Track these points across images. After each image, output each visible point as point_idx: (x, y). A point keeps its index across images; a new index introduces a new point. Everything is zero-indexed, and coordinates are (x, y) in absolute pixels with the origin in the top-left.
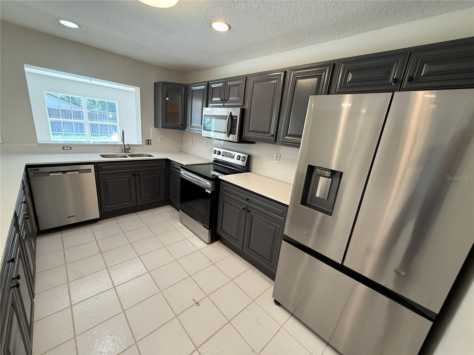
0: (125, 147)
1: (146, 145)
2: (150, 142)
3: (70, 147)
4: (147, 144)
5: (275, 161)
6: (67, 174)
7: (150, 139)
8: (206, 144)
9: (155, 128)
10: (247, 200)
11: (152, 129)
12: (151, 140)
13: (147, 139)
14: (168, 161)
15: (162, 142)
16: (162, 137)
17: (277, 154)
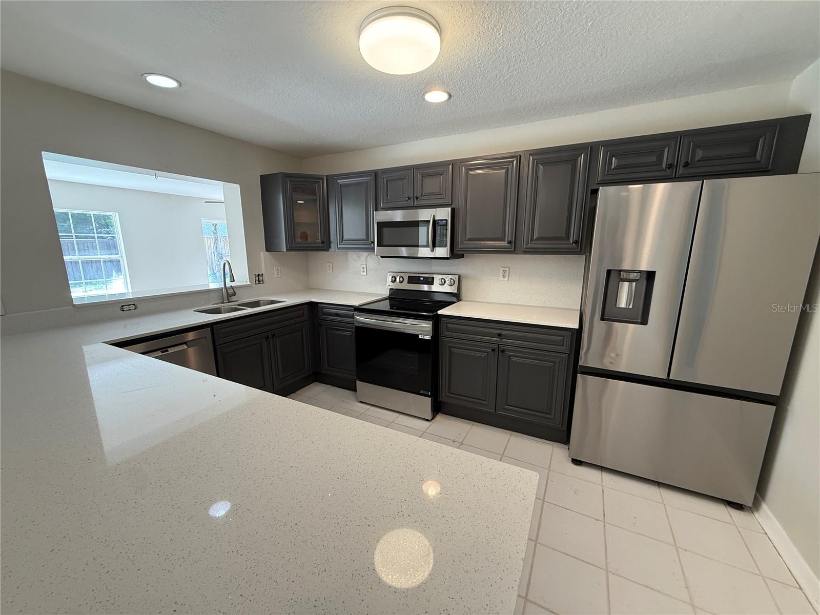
0: (227, 292)
1: (256, 284)
2: (261, 278)
3: (134, 305)
4: (257, 282)
5: (501, 278)
6: (169, 352)
7: (260, 274)
8: (365, 270)
9: (267, 253)
10: (500, 335)
11: (264, 255)
12: (262, 275)
13: (257, 274)
14: (312, 305)
15: (280, 275)
16: (279, 268)
17: (503, 269)
